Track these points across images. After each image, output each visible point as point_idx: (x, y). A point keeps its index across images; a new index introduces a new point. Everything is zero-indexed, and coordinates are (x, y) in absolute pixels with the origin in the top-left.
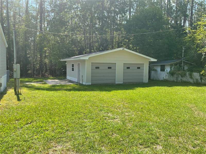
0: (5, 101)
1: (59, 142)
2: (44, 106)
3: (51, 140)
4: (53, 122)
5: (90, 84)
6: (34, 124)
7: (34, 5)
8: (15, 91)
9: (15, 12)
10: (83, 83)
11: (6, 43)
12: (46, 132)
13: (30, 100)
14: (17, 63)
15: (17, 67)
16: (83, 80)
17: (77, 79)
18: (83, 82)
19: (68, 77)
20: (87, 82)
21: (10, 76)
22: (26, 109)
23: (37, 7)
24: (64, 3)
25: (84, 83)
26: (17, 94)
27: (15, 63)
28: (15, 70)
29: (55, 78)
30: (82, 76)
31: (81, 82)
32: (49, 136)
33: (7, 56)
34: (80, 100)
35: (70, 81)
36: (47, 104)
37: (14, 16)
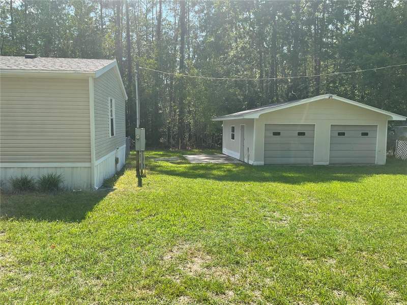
0: (123, 185)
1: (188, 240)
2: (176, 195)
3: (178, 237)
4: (185, 216)
5: (262, 163)
6: (159, 216)
7: (172, 20)
8: (138, 171)
9: (140, 36)
10: (249, 161)
11: (125, 93)
12: (173, 227)
13: (158, 185)
14: (140, 127)
15: (140, 133)
16: (249, 156)
17: (239, 155)
18: (248, 159)
19: (225, 151)
20: (255, 160)
21: (131, 147)
22: (151, 197)
23: (175, 23)
24: (223, 13)
25: (251, 162)
26: (140, 176)
27: (138, 126)
28: (137, 137)
29: (201, 150)
30: (248, 149)
31: (246, 161)
32: (176, 233)
33: (126, 113)
34: (235, 189)
35: (228, 158)
36: (182, 192)
37: (138, 42)
